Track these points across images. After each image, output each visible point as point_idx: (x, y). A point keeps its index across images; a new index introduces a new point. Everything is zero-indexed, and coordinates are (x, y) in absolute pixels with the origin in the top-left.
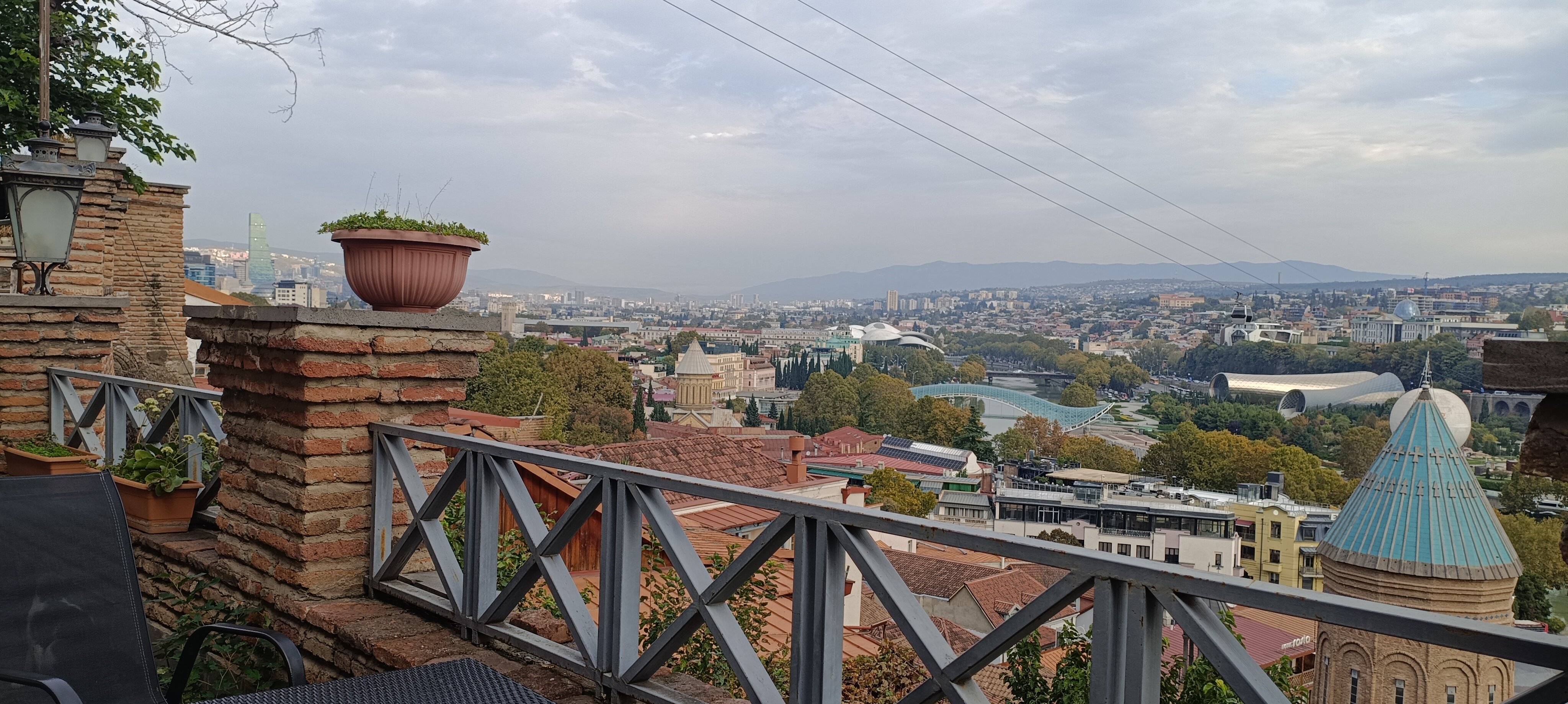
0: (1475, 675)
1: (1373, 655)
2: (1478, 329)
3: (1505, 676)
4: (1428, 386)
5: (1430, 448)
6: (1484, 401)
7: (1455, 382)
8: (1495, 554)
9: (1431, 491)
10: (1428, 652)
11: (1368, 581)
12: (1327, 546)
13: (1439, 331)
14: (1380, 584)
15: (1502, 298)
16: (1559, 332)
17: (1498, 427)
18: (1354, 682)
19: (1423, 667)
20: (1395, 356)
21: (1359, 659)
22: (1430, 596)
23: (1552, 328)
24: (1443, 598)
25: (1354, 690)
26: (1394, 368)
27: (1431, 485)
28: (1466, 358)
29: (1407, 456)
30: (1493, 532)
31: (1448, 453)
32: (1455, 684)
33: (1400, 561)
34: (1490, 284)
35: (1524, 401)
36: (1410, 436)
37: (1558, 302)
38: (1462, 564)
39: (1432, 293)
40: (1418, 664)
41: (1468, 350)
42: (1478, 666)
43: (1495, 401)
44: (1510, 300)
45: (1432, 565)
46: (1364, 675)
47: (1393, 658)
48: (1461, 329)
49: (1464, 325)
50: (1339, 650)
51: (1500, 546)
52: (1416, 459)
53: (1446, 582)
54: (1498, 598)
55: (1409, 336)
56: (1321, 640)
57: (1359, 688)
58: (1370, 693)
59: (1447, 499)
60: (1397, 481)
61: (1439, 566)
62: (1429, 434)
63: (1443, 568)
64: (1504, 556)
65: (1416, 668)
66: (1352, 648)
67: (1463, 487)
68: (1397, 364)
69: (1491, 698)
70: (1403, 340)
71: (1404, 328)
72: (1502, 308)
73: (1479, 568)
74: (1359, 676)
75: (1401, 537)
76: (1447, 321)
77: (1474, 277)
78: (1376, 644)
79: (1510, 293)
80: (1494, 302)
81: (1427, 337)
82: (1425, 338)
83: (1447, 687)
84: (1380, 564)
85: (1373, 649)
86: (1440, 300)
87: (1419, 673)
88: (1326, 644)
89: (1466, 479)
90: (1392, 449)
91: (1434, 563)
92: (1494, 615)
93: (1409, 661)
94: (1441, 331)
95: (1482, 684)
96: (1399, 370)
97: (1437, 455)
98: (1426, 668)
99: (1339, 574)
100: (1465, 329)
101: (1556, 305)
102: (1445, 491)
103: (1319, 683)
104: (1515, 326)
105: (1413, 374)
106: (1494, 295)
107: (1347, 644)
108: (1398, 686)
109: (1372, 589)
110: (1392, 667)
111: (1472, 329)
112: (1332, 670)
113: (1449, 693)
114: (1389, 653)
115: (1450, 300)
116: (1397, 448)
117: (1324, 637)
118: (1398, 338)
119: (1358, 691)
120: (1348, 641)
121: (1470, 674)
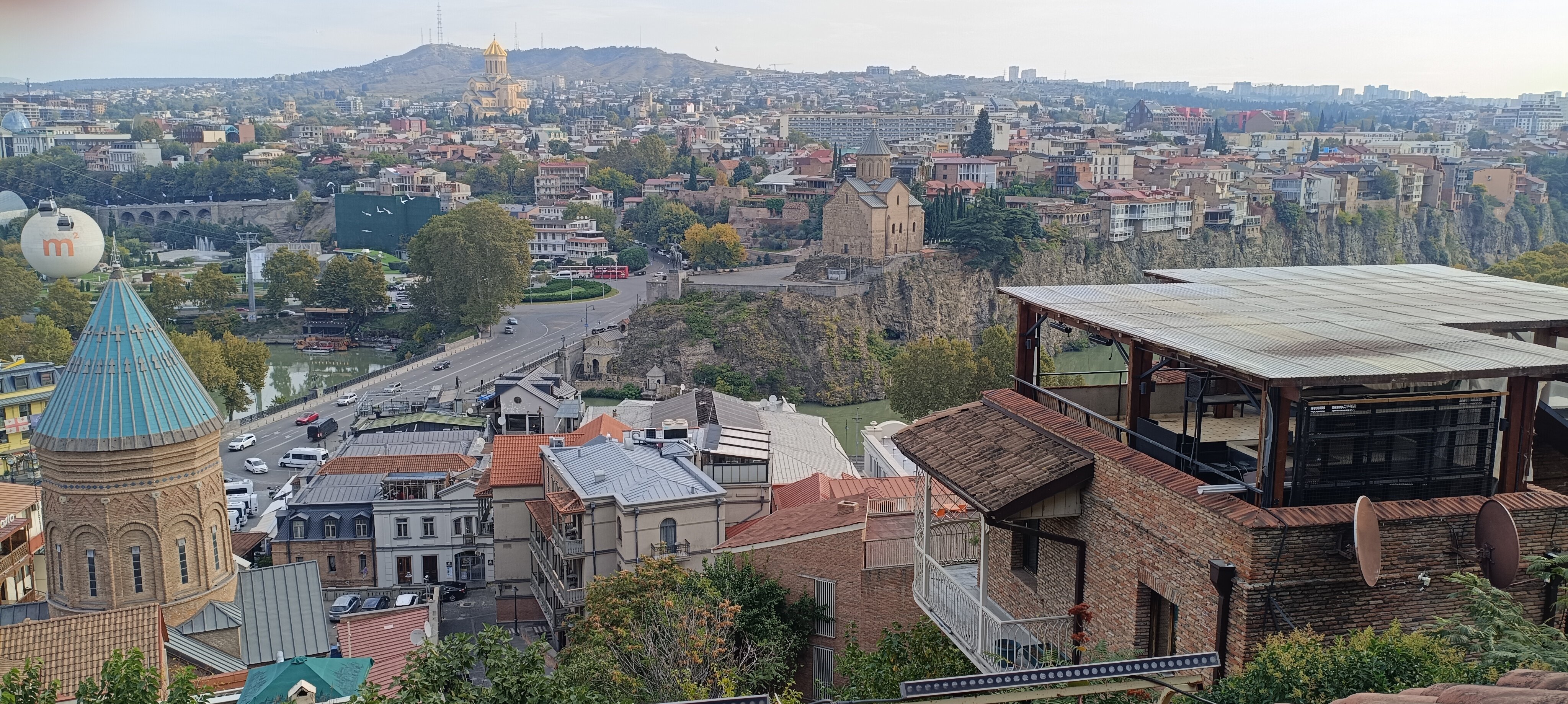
0: (199, 523)
1: (106, 531)
2: (93, 140)
3: (223, 515)
4: (119, 266)
5: (130, 326)
6: (111, 214)
7: (79, 197)
8: (202, 412)
9: (137, 366)
10: (157, 515)
11: (91, 464)
12: (41, 438)
13: (53, 144)
14: (103, 464)
15: (109, 104)
16: (168, 141)
17: (128, 238)
18: (91, 561)
19: (155, 530)
20: (11, 173)
21: (93, 538)
22: (152, 464)
23: (162, 137)
24: (163, 463)
25: (92, 569)
26: (12, 185)
27: (136, 361)
28: (86, 172)
29: (109, 336)
30: (196, 392)
31: (147, 327)
32: (184, 536)
33: (120, 438)
34: (92, 90)
35: (148, 210)
36: (109, 316)
37: (160, 109)
38: (175, 429)
39: (36, 100)
40: (150, 528)
41: (87, 162)
42: (201, 514)
43: (121, 213)
44: (116, 106)
45: (149, 436)
46: (99, 552)
47: (126, 529)
48: (75, 140)
49: (78, 137)
50: (70, 536)
51: (204, 404)
52: (118, 338)
53: (164, 448)
54: (209, 450)
55: (22, 150)
56: (49, 530)
57: (96, 565)
58: (109, 567)
59: (154, 372)
60: (103, 361)
61: (156, 435)
62: (127, 312)
63: (159, 436)
64: (209, 412)
65: (149, 532)
66: (83, 530)
67: (165, 358)
68: (14, 180)
69: (214, 537)
70: (16, 155)
71: (15, 141)
72: (110, 115)
73: (190, 428)
74: (95, 554)
75: (116, 416)
76: (60, 132)
77: (76, 81)
78: (108, 521)
79: (114, 99)
80: (101, 109)
81: (42, 151)
82: (41, 151)
83: (177, 541)
84: (101, 445)
85: (105, 527)
86: (47, 108)
87: (151, 536)
88: (55, 532)
89: (166, 349)
90: (92, 330)
91: (151, 433)
92: (207, 465)
93: (141, 528)
94: (56, 144)
95: (206, 529)
96: (17, 187)
97: (138, 331)
98: (158, 529)
99: (59, 463)
100: (80, 141)
101: (159, 112)
102: (150, 364)
103: (53, 571)
104: (128, 136)
105: (33, 191)
106: (100, 102)
107: (78, 527)
108: (134, 553)
109: (96, 470)
110: (126, 538)
111: (88, 141)
112: (65, 557)
113: (180, 545)
114: (121, 525)
115: (57, 108)
116: (97, 329)
117: (51, 526)
118: (10, 152)
119: (96, 569)
120: (79, 524)
121: (195, 524)
